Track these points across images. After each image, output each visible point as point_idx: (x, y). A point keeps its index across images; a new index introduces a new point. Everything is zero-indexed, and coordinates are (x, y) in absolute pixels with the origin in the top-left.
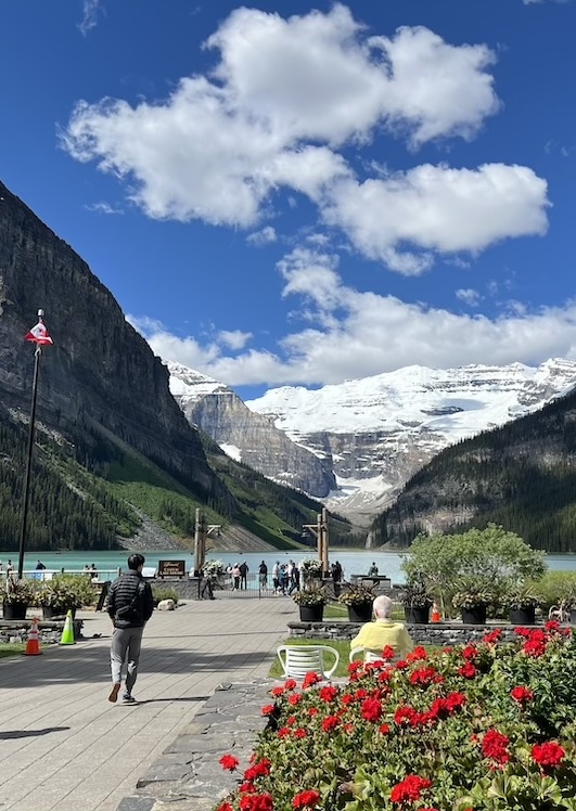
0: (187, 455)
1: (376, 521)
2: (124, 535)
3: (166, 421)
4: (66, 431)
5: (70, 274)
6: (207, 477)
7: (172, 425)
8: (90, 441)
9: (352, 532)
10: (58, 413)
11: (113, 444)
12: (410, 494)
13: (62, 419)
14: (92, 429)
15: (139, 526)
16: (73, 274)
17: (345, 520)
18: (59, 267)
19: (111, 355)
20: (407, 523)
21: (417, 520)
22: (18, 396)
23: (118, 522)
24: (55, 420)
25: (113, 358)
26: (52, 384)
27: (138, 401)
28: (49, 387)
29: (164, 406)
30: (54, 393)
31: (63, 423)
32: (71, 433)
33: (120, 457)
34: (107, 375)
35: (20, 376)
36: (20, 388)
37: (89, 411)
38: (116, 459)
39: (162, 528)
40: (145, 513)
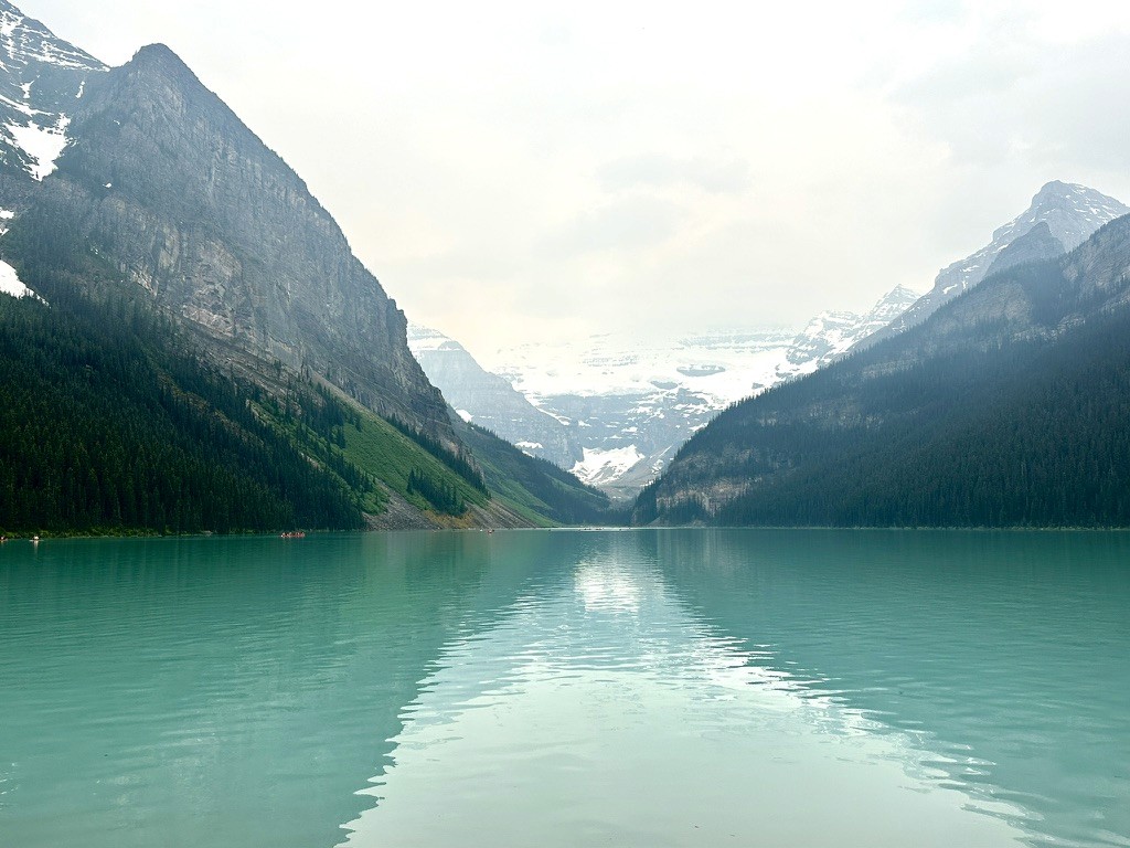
1: (642, 496)
2: (370, 513)
3: (403, 378)
5: (283, 194)
7: (410, 383)
11: (344, 403)
12: (682, 463)
13: (284, 373)
15: (387, 502)
16: (286, 194)
17: (602, 494)
18: (269, 185)
19: (336, 296)
20: (680, 495)
22: (227, 345)
23: (362, 496)
24: (275, 375)
25: (338, 301)
26: (270, 330)
27: (370, 353)
28: (265, 333)
29: (401, 360)
30: (271, 342)
31: (284, 377)
32: (294, 389)
33: (356, 420)
34: (332, 321)
35: (228, 320)
36: (229, 335)
37: (313, 364)
38: (351, 422)
39: (412, 504)
40: (391, 488)
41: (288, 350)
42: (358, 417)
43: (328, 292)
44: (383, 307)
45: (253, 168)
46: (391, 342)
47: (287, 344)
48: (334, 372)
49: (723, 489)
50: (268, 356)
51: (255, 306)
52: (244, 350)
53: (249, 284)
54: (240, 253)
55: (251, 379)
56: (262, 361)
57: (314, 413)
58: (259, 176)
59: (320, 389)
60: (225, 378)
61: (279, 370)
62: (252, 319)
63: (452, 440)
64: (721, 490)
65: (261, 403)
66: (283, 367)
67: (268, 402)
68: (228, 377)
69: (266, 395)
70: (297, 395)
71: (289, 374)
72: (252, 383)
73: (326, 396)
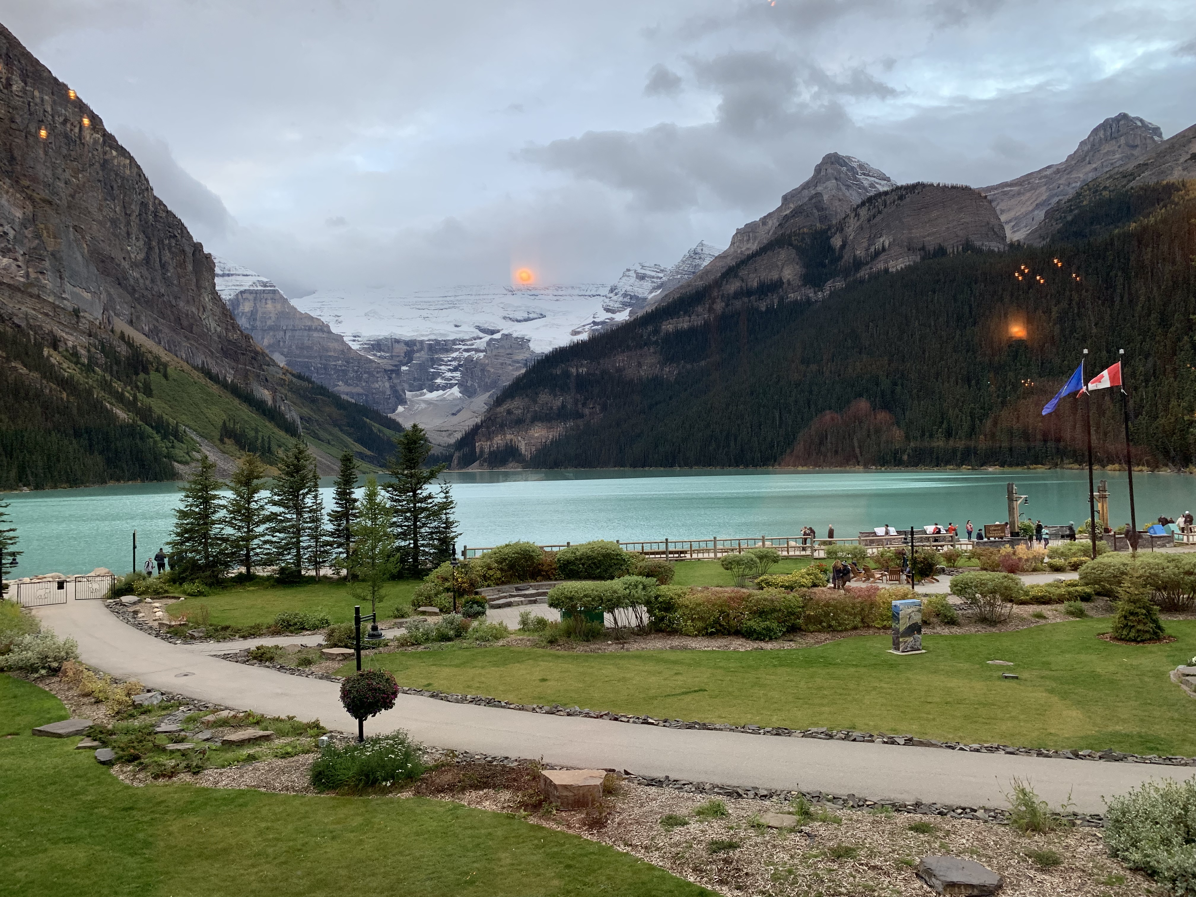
0: (240, 366)
1: (463, 438)
2: (181, 462)
3: (212, 324)
4: (90, 336)
6: (266, 392)
7: (219, 329)
8: (123, 350)
10: (76, 313)
11: (151, 352)
13: (83, 320)
14: (122, 333)
15: (199, 451)
16: (80, 130)
18: (61, 119)
19: (137, 239)
20: (497, 441)
21: (508, 437)
22: (19, 290)
23: (173, 447)
24: (73, 322)
25: (141, 243)
26: (66, 275)
27: (176, 298)
28: (61, 278)
29: (209, 306)
30: (68, 287)
31: (84, 325)
32: (96, 338)
33: (162, 368)
34: (134, 265)
35: (20, 264)
36: (22, 280)
37: (114, 310)
38: (157, 370)
39: (224, 452)
40: (201, 436)
41: (87, 296)
42: (166, 365)
43: (128, 234)
44: (189, 250)
45: (42, 100)
46: (199, 287)
47: (87, 289)
48: (138, 318)
49: (538, 433)
50: (65, 302)
51: (50, 249)
52: (38, 297)
53: (42, 226)
54: (29, 192)
55: (48, 326)
56: (59, 307)
57: (118, 363)
58: (49, 109)
59: (122, 336)
60: (19, 326)
61: (78, 316)
62: (47, 264)
63: (266, 387)
64: (536, 435)
65: (59, 352)
66: (82, 314)
67: (67, 350)
68: (23, 324)
69: (66, 344)
70: (97, 343)
71: (89, 321)
72: (52, 332)
73: (130, 344)
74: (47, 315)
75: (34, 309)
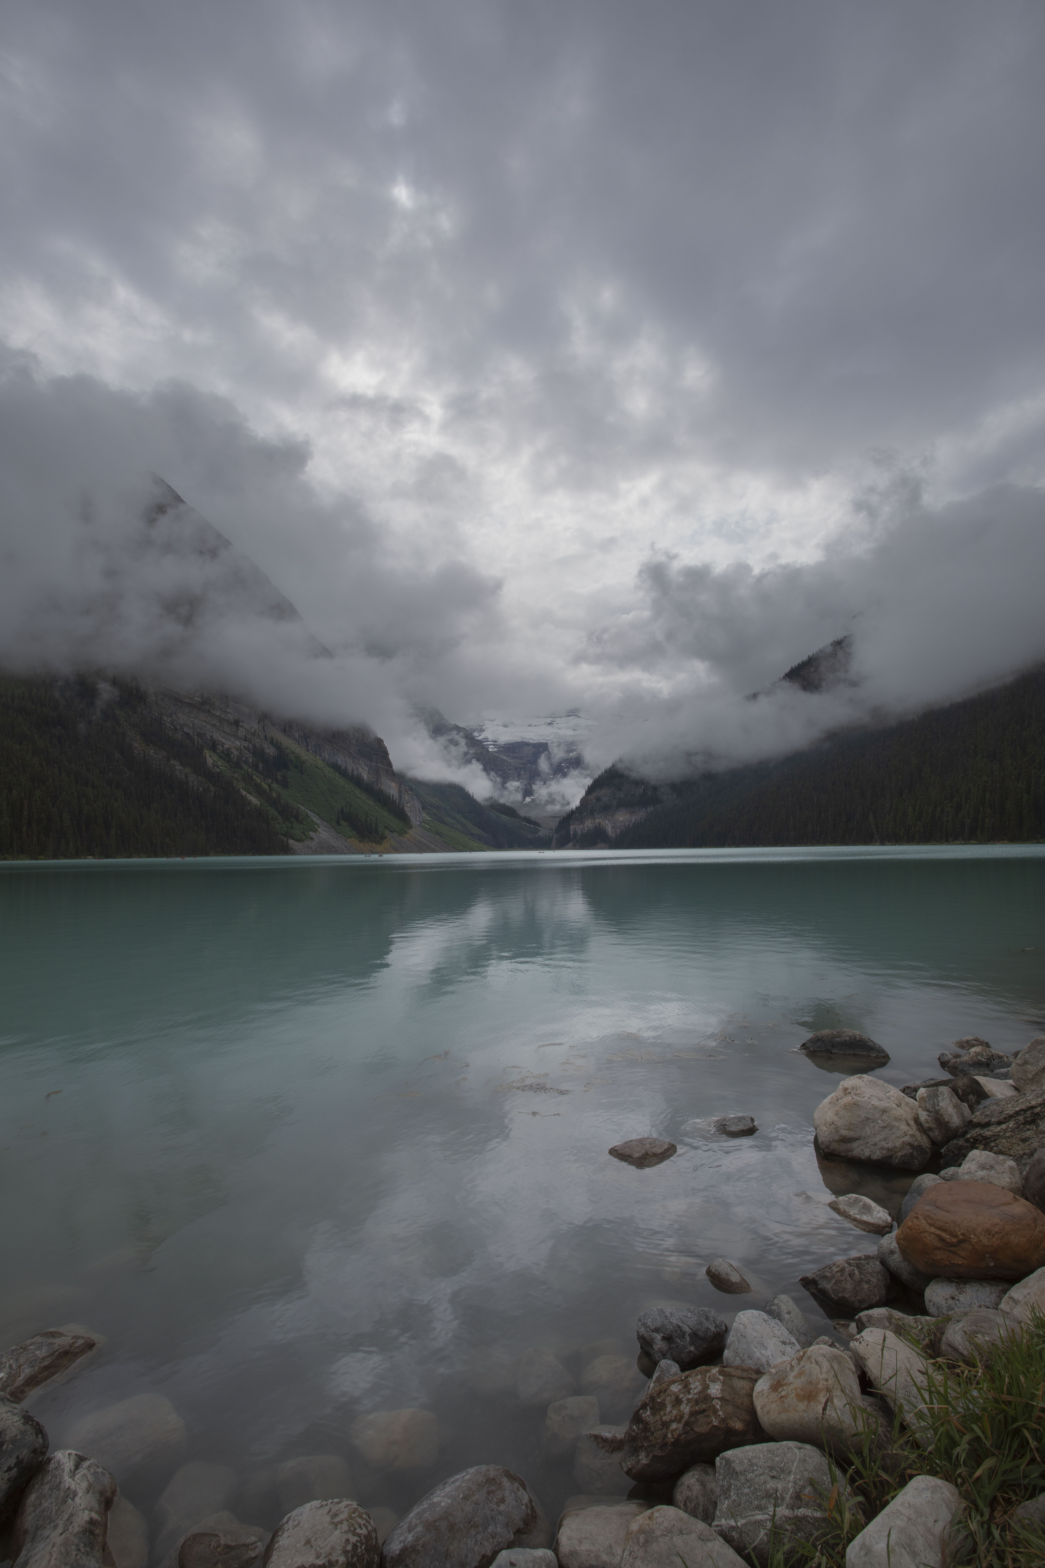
0: (373, 763)
1: (561, 823)
2: (296, 840)
4: (245, 740)
6: (393, 784)
7: (357, 735)
8: (270, 751)
9: (540, 834)
10: (237, 723)
11: (293, 753)
12: (592, 797)
13: (241, 729)
14: (272, 739)
15: (315, 831)
17: (536, 824)
20: (589, 824)
21: (597, 821)
22: (196, 707)
23: (292, 828)
24: (233, 730)
30: (231, 703)
32: (250, 742)
33: (300, 765)
37: (270, 721)
38: (296, 767)
39: (339, 833)
40: (323, 819)
41: (246, 710)
42: (304, 764)
47: (246, 705)
48: (290, 727)
49: (623, 818)
50: (229, 715)
52: (209, 711)
55: (211, 734)
56: (223, 719)
57: (264, 761)
59: (273, 742)
60: (187, 734)
61: (237, 726)
64: (621, 819)
65: (217, 754)
66: (241, 724)
67: (223, 752)
68: (191, 733)
69: (223, 746)
70: (251, 746)
71: (246, 729)
72: (212, 737)
73: (277, 746)
74: (214, 725)
75: (205, 721)
